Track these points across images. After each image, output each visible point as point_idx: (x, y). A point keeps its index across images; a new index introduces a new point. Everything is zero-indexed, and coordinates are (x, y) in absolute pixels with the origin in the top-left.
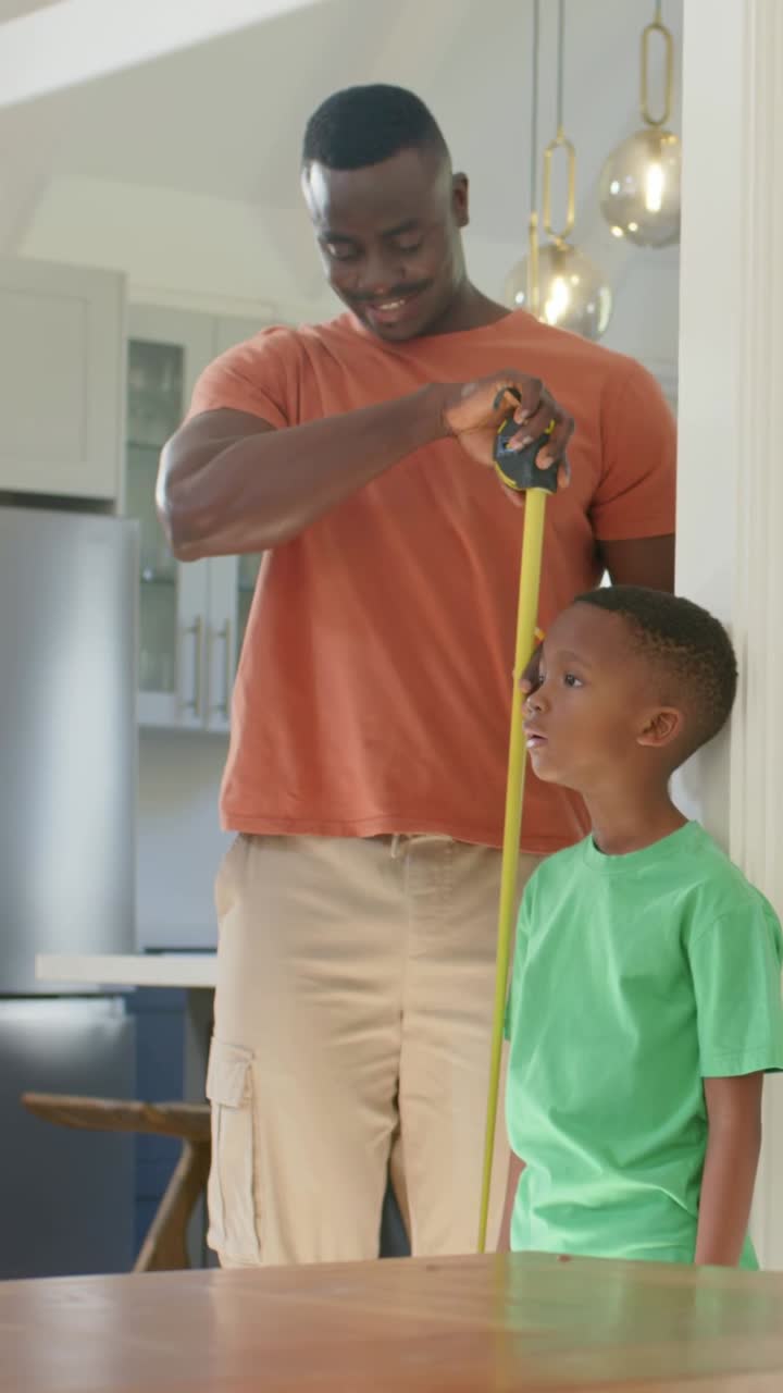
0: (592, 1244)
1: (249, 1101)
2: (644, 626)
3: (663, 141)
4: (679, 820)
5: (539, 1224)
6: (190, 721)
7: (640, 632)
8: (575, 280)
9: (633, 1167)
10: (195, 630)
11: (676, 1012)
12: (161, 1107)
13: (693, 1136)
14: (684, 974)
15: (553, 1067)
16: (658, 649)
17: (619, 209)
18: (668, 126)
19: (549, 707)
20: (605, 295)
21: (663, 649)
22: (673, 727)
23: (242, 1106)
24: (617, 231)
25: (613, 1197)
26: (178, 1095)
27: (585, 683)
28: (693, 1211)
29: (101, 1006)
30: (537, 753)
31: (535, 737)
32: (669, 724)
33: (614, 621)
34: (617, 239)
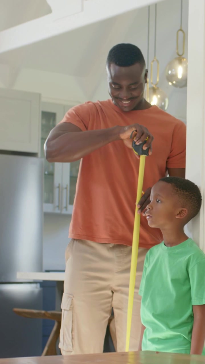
0: (163, 349)
1: (72, 308)
2: (177, 187)
3: (182, 60)
4: (186, 238)
5: (149, 343)
6: (57, 211)
7: (176, 189)
8: (159, 96)
9: (174, 328)
10: (59, 187)
11: (185, 288)
12: (50, 312)
13: (190, 320)
14: (187, 278)
15: (153, 302)
16: (181, 193)
17: (171, 78)
18: (183, 56)
19: (152, 208)
20: (167, 100)
21: (182, 193)
22: (185, 214)
23: (70, 310)
24: (170, 84)
25: (169, 336)
26: (54, 309)
27: (162, 202)
28: (190, 340)
29: (34, 285)
30: (149, 220)
31: (149, 216)
32: (184, 212)
33: (169, 186)
34: (170, 85)
